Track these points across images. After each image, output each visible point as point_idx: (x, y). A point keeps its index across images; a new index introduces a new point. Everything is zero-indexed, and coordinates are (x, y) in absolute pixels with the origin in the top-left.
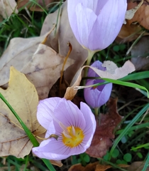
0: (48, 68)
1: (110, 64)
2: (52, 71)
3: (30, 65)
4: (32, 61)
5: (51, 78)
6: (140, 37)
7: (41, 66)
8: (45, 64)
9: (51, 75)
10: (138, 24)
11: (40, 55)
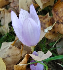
0: (14, 55)
1: (40, 53)
2: (16, 57)
3: (5, 55)
4: (6, 53)
5: (16, 60)
6: (60, 38)
7: (10, 55)
8: (12, 54)
9: (15, 59)
10: (59, 32)
11: (9, 50)
